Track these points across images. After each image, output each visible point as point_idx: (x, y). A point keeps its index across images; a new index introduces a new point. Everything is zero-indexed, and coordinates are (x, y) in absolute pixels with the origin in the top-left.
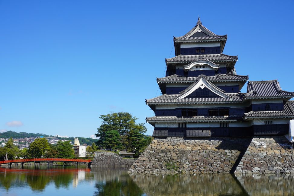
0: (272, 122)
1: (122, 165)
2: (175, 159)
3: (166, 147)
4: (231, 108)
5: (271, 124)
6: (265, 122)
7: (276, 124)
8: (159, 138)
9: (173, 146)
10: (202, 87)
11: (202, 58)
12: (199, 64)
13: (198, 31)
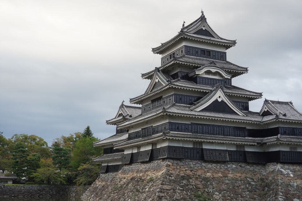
0: (296, 148)
1: (4, 195)
2: (201, 188)
3: (185, 172)
4: (247, 128)
5: (295, 151)
6: (290, 148)
7: (299, 151)
8: (173, 159)
9: (191, 171)
10: (220, 100)
11: (215, 64)
12: (211, 70)
13: (202, 28)
